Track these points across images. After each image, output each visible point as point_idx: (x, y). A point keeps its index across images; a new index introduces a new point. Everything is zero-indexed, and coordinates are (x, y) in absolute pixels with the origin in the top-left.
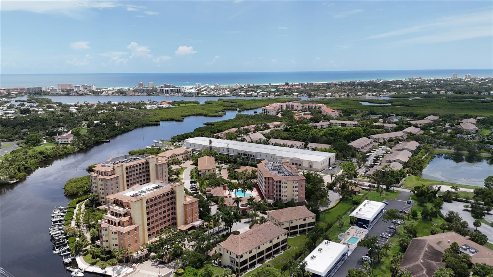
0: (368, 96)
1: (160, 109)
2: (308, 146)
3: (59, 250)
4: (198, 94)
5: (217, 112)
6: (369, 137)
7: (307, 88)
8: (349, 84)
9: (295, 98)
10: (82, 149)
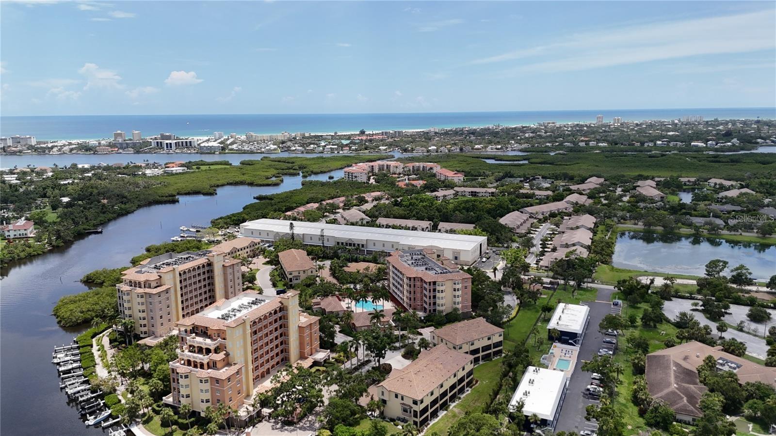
0: (491, 150)
1: (169, 176)
2: (439, 227)
3: (95, 418)
4: (223, 149)
5: (268, 178)
6: (520, 210)
7: (396, 139)
8: (456, 133)
9: (384, 154)
10: (58, 247)
